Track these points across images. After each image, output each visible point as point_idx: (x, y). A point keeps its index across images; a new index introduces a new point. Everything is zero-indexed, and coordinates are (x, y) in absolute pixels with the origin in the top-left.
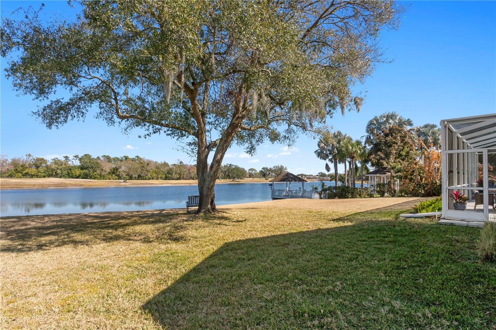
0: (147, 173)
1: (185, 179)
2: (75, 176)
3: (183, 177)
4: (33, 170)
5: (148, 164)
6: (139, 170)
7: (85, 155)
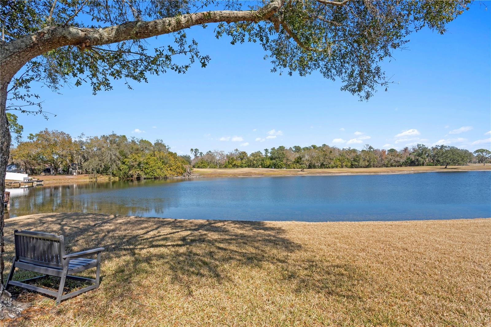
0: (329, 161)
1: (377, 167)
2: (266, 166)
3: (374, 165)
4: (239, 162)
5: (331, 152)
6: (322, 159)
7: (280, 147)
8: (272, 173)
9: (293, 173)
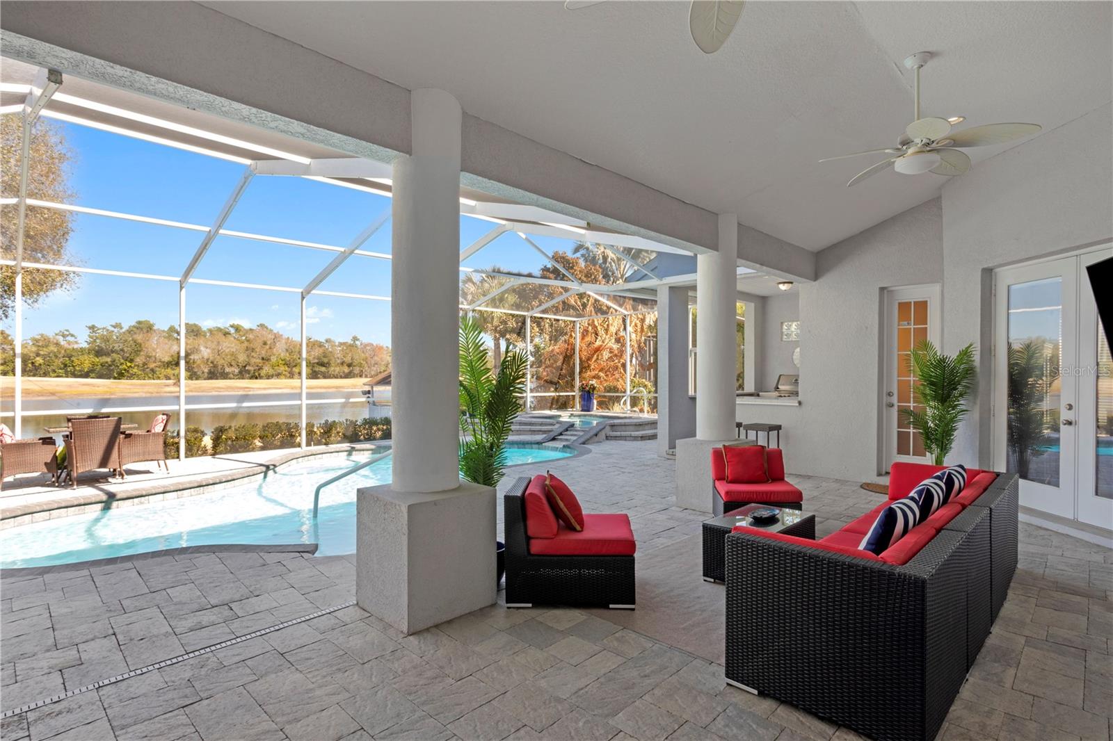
6: (242, 357)
7: (140, 323)
8: (86, 389)
9: (150, 390)
